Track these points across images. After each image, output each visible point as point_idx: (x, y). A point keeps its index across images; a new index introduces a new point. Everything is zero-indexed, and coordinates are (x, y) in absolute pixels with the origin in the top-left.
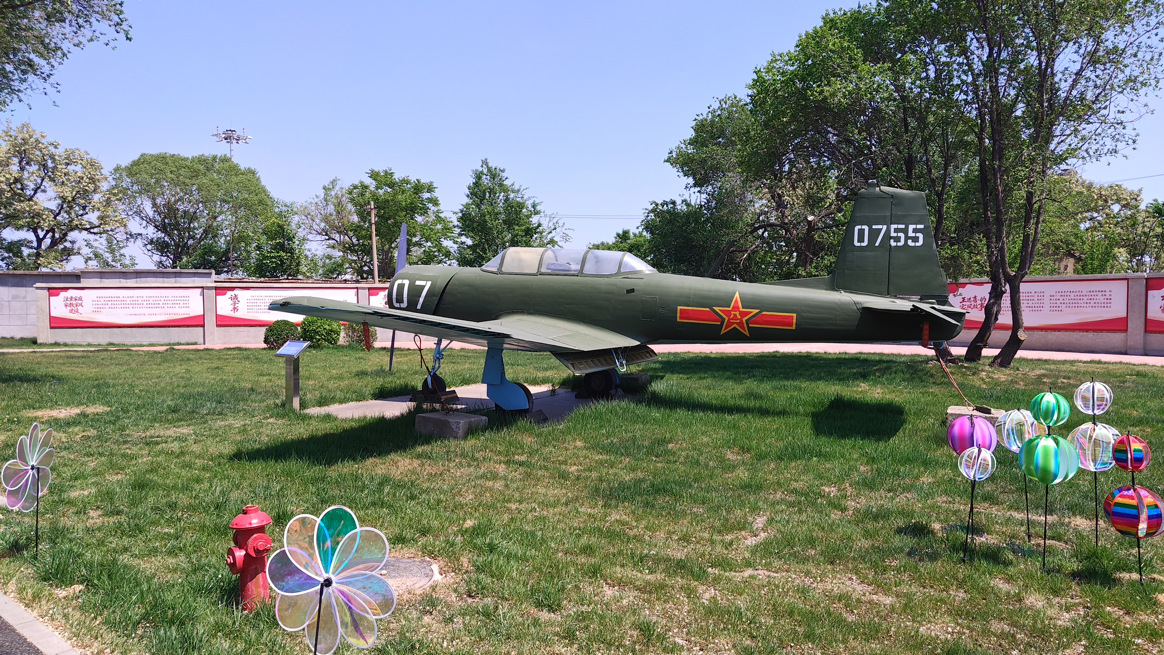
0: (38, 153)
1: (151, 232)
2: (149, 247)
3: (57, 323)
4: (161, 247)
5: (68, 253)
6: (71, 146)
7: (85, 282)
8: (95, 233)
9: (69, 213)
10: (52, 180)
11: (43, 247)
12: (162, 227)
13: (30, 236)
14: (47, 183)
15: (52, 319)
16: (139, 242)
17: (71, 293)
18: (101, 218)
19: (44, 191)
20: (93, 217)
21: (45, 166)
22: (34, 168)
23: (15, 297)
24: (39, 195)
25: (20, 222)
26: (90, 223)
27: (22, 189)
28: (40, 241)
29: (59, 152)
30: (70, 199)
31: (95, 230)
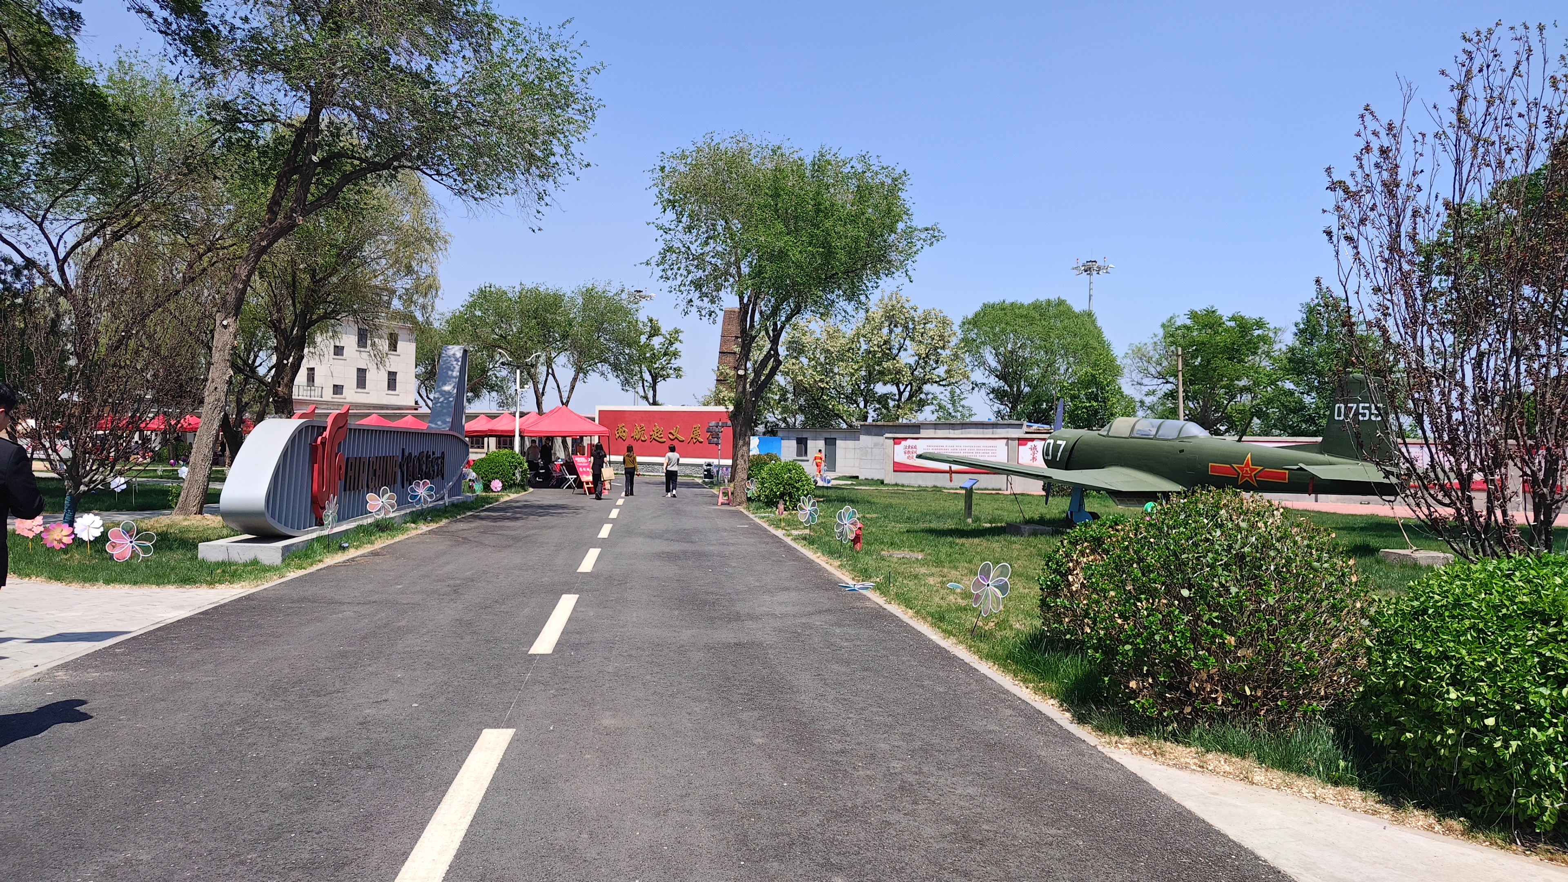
0: (902, 317)
1: (994, 382)
2: (991, 396)
3: (899, 468)
4: (999, 395)
5: (922, 404)
6: (929, 307)
7: (924, 433)
8: (944, 386)
9: (924, 368)
10: (912, 339)
11: (903, 400)
12: (1002, 377)
13: (894, 390)
14: (908, 342)
15: (895, 464)
16: (983, 392)
17: (910, 442)
18: (948, 372)
19: (906, 350)
20: (941, 371)
21: (907, 328)
22: (899, 330)
23: (876, 445)
24: (902, 353)
25: (887, 378)
26: (939, 376)
27: (890, 349)
28: (901, 394)
29: (918, 315)
30: (924, 356)
31: (944, 383)
